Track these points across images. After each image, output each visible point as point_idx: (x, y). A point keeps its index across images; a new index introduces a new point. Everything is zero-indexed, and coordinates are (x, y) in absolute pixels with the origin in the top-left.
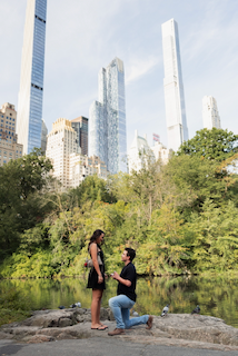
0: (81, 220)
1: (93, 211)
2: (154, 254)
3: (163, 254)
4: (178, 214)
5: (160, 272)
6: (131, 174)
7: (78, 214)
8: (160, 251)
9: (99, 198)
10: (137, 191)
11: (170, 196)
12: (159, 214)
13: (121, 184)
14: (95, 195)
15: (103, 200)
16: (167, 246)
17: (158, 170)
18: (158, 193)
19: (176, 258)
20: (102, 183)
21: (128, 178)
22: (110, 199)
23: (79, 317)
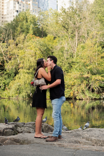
0: (15, 51)
1: (26, 44)
2: (77, 82)
3: (85, 82)
4: (100, 48)
5: (82, 96)
6: (59, 11)
7: (12, 46)
8: (83, 79)
9: (31, 32)
10: (65, 27)
11: (94, 32)
12: (83, 48)
13: (51, 20)
14: (28, 29)
15: (34, 34)
16: (89, 75)
17: (85, 8)
18: (83, 30)
19: (95, 86)
20: (34, 19)
21: (57, 15)
22: (40, 33)
23: (19, 129)
